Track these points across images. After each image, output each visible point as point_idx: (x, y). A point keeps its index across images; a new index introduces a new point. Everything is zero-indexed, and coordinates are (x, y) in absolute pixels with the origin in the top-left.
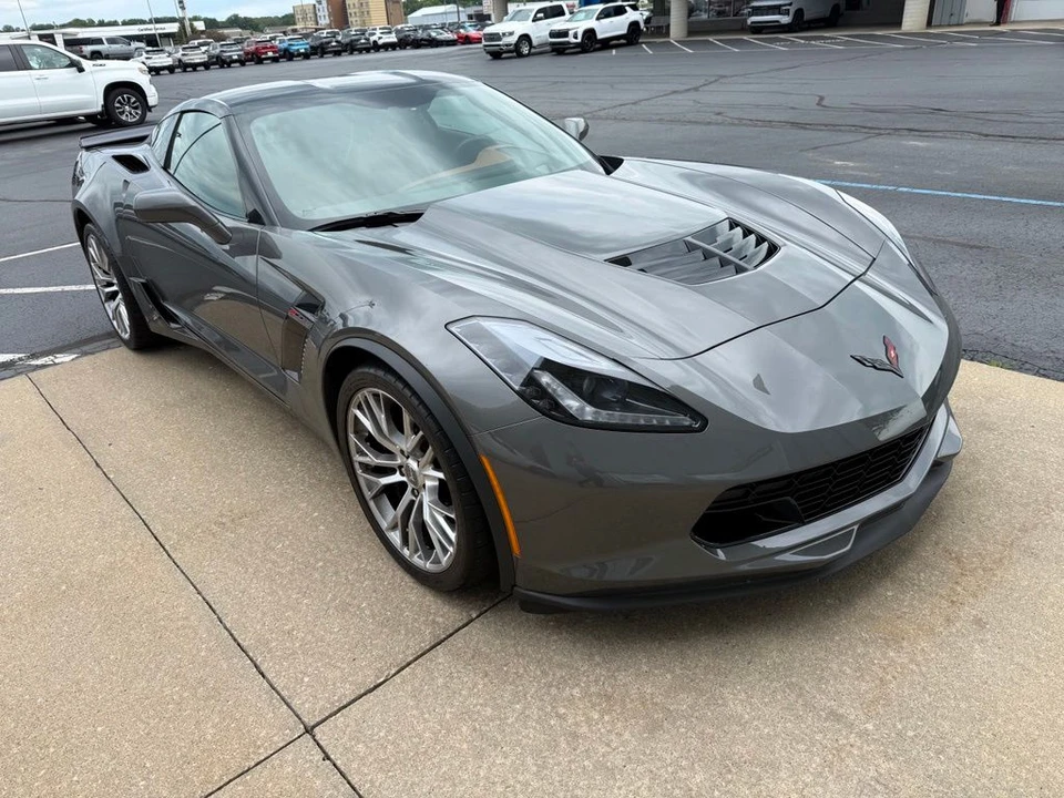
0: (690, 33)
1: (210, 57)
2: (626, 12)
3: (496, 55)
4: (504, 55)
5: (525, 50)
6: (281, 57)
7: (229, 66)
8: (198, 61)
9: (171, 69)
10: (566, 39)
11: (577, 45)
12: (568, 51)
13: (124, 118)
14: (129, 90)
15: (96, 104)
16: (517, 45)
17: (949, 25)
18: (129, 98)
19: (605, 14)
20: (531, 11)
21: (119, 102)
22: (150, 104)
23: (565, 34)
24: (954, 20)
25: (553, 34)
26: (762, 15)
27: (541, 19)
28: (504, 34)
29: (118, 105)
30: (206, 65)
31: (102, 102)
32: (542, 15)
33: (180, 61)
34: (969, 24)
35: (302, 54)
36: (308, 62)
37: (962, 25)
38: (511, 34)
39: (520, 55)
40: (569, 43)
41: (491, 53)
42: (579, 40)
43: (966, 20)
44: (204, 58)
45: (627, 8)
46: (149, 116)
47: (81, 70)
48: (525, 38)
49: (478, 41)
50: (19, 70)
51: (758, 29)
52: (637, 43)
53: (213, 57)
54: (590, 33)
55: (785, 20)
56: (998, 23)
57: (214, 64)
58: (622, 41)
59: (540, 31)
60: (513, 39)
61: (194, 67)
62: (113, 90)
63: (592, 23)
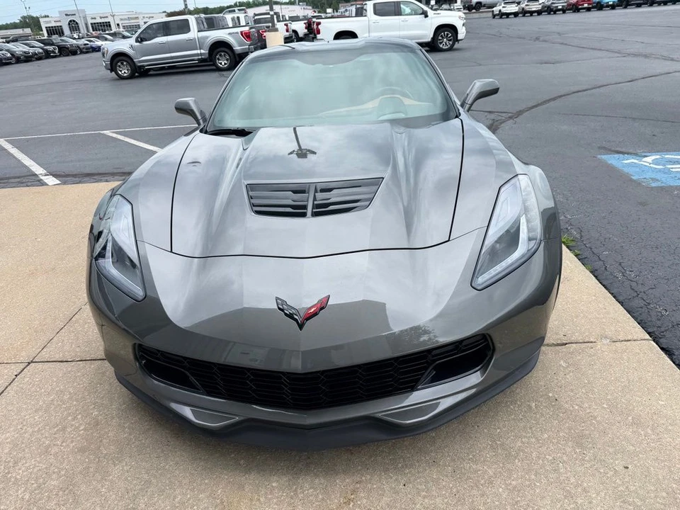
1: (543, 7)
6: (593, 7)
7: (555, 13)
8: (535, 9)
9: (516, 14)
13: (441, 46)
14: (449, 29)
15: (428, 35)
18: (447, 34)
21: (442, 36)
22: (459, 38)
29: (440, 38)
30: (539, 13)
31: (432, 36)
33: (523, 9)
35: (611, 5)
36: (613, 11)
44: (539, 7)
46: (457, 46)
47: (426, 16)
50: (395, 15)
53: (546, 7)
57: (545, 12)
61: (531, 13)
62: (441, 29)
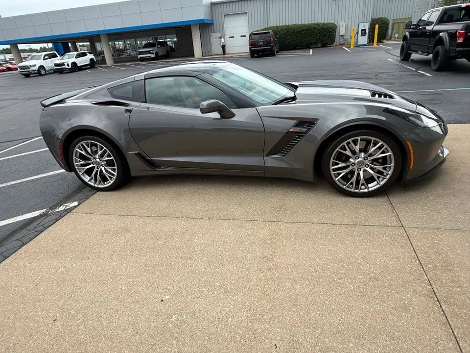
0: (115, 62)
2: (87, 55)
3: (27, 76)
4: (31, 75)
5: (43, 73)
10: (64, 67)
11: (70, 69)
12: (64, 72)
16: (38, 70)
17: (209, 56)
19: (79, 56)
20: (41, 55)
23: (63, 64)
24: (209, 54)
25: (56, 65)
26: (143, 54)
27: (47, 59)
28: (31, 66)
32: (47, 57)
34: (214, 55)
37: (212, 55)
38: (34, 66)
39: (41, 75)
40: (65, 68)
41: (24, 75)
42: (70, 67)
43: (213, 54)
45: (87, 53)
48: (42, 67)
49: (16, 69)
51: (142, 60)
52: (95, 67)
54: (74, 64)
55: (153, 56)
56: (224, 54)
58: (88, 67)
59: (49, 64)
60: (36, 68)
63: (74, 60)
